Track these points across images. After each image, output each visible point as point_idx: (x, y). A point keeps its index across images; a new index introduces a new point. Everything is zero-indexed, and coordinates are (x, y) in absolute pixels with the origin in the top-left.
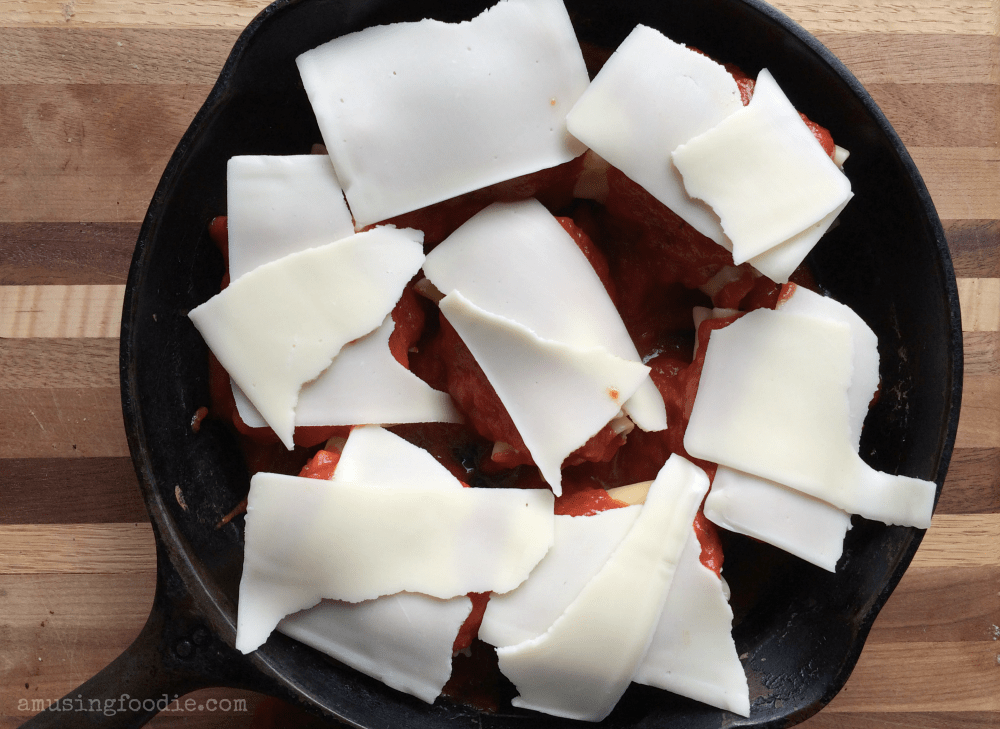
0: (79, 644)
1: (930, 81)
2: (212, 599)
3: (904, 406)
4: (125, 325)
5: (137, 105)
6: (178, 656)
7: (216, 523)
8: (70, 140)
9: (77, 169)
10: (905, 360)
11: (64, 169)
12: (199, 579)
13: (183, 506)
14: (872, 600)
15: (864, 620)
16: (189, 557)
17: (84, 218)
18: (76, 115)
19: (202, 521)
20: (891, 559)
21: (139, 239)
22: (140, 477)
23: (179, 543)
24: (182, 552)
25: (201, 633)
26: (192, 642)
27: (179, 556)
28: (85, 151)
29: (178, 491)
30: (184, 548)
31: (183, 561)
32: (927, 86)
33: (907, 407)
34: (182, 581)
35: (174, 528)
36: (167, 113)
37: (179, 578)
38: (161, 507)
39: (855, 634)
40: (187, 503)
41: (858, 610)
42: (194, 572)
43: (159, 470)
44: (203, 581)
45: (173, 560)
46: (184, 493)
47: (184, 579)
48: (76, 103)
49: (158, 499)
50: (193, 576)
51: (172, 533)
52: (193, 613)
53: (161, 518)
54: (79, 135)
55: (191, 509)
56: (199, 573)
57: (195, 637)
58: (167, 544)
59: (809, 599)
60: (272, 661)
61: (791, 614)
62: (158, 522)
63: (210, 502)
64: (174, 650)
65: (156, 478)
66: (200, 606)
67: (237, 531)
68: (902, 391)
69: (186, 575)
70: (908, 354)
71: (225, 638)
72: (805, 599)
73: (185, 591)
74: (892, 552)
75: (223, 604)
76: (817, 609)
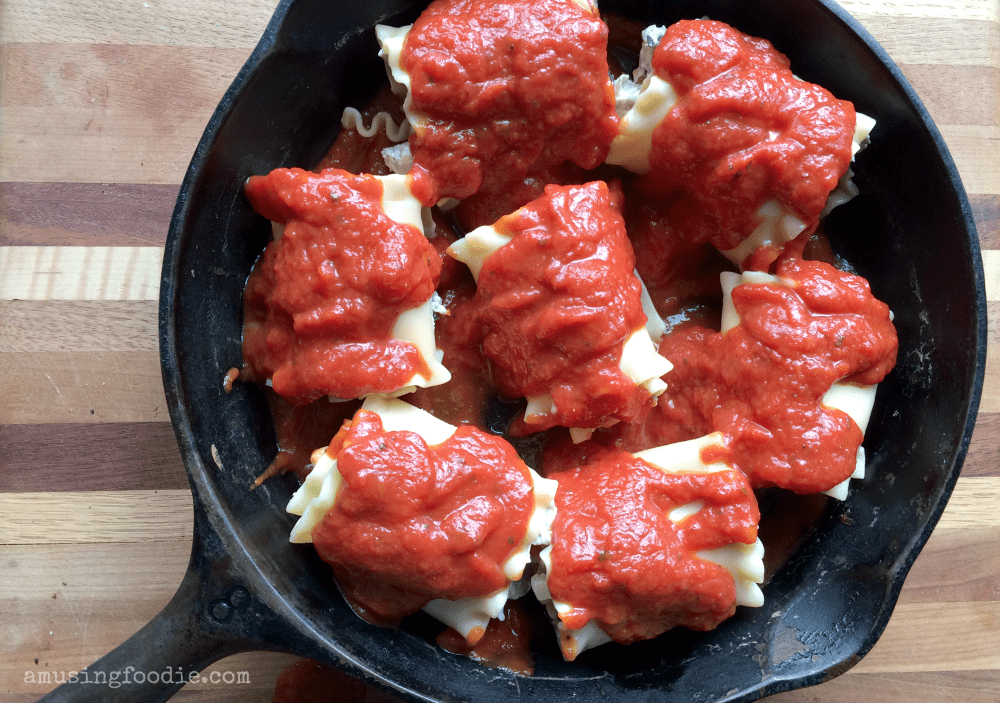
0: (93, 615)
1: (935, 62)
2: (251, 560)
3: (927, 367)
4: (165, 279)
5: (164, 67)
6: (215, 619)
7: (249, 485)
8: (93, 100)
9: (100, 129)
10: (927, 323)
11: (86, 129)
12: (237, 539)
13: (220, 465)
14: (906, 553)
15: (898, 573)
16: (228, 517)
17: (106, 178)
18: (100, 76)
19: (236, 481)
20: (922, 514)
21: (181, 192)
22: (179, 434)
23: (217, 502)
24: (221, 511)
25: (240, 593)
26: (229, 603)
27: (218, 516)
28: (109, 112)
29: (214, 450)
30: (223, 507)
31: (221, 521)
32: (933, 67)
33: (930, 367)
34: (220, 541)
35: (212, 487)
36: (195, 76)
37: (218, 537)
38: (199, 465)
39: (890, 587)
40: (222, 462)
41: (893, 563)
42: (233, 532)
43: (196, 427)
44: (242, 540)
45: (211, 519)
46: (220, 452)
47: (222, 538)
48: (101, 63)
49: (196, 457)
50: (232, 536)
51: (211, 491)
52: (232, 573)
53: (199, 476)
54: (102, 95)
55: (226, 470)
56: (238, 533)
57: (233, 598)
58: (205, 503)
59: (838, 557)
60: (312, 623)
61: (820, 572)
62: (197, 480)
63: (243, 463)
64: (211, 613)
65: (195, 436)
66: (239, 567)
67: (268, 493)
68: (924, 353)
69: (223, 535)
70: (929, 318)
71: (264, 599)
72: (834, 557)
73: (223, 551)
74: (923, 507)
75: (262, 565)
76: (848, 566)
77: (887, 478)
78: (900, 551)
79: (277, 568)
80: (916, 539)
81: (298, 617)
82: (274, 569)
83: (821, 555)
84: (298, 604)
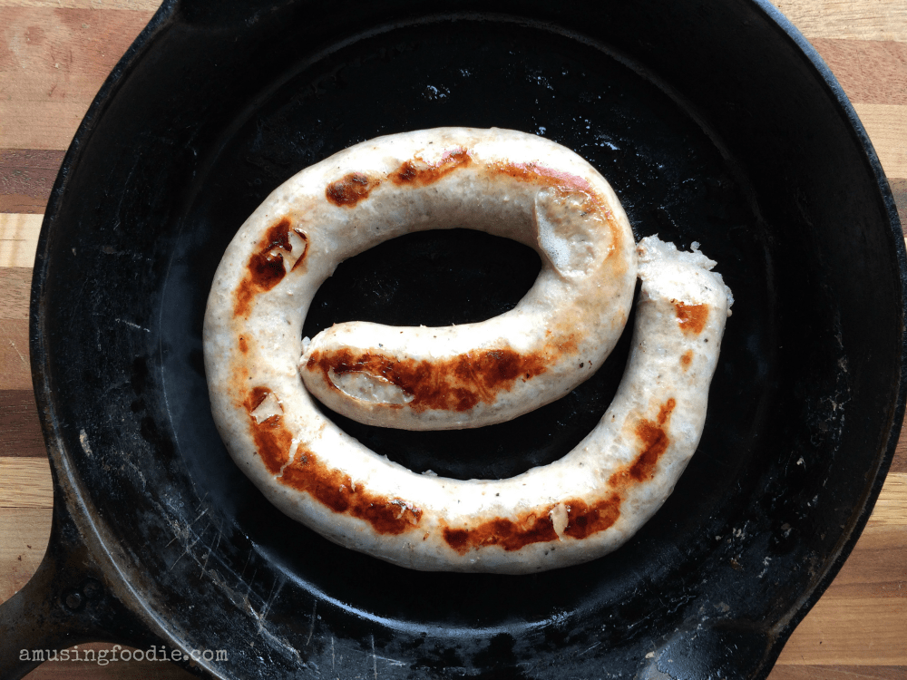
2: (108, 552)
3: (839, 418)
6: (67, 607)
8: (57, 66)
9: (63, 95)
10: (846, 371)
11: (49, 95)
12: (95, 530)
13: (88, 451)
14: (791, 614)
16: (87, 506)
18: (64, 41)
20: (813, 574)
22: (43, 419)
23: (77, 491)
24: (81, 500)
25: (93, 586)
26: (82, 594)
27: (76, 504)
28: (73, 77)
30: (83, 496)
31: (79, 509)
33: (843, 419)
34: (77, 531)
35: (74, 474)
37: (75, 526)
38: (61, 451)
39: (770, 647)
40: (91, 448)
41: (776, 622)
42: (92, 523)
43: (63, 411)
44: (100, 533)
45: (70, 509)
46: (90, 437)
47: (79, 528)
48: (64, 28)
49: (60, 442)
50: (90, 527)
51: (72, 479)
52: (86, 565)
53: (62, 464)
54: (65, 60)
55: (95, 455)
56: (97, 523)
57: (86, 590)
58: (65, 490)
59: (722, 604)
60: (165, 622)
61: (701, 618)
62: (58, 467)
63: (119, 449)
64: (64, 602)
65: (60, 420)
66: (94, 558)
67: (144, 481)
68: (838, 403)
69: (82, 525)
70: (848, 366)
71: (118, 594)
72: (717, 602)
73: (79, 541)
74: (815, 566)
75: (119, 557)
76: (729, 615)
77: (783, 527)
78: (786, 610)
79: (137, 561)
80: (803, 601)
81: (152, 615)
82: (133, 563)
83: (705, 598)
84: (152, 600)
